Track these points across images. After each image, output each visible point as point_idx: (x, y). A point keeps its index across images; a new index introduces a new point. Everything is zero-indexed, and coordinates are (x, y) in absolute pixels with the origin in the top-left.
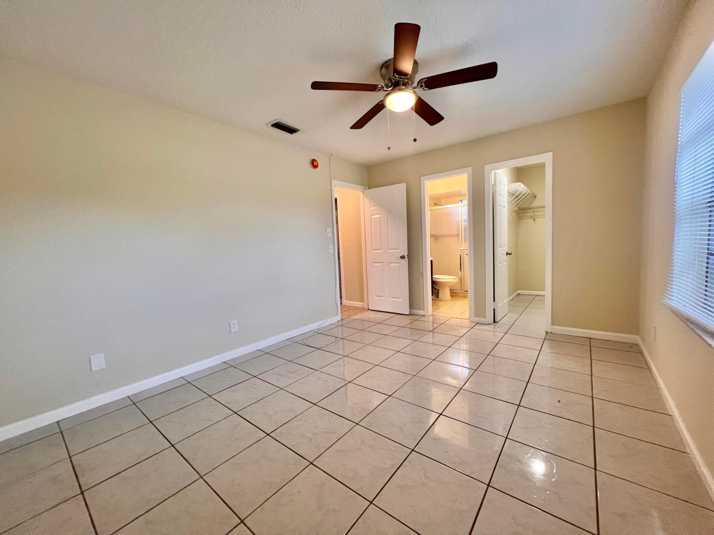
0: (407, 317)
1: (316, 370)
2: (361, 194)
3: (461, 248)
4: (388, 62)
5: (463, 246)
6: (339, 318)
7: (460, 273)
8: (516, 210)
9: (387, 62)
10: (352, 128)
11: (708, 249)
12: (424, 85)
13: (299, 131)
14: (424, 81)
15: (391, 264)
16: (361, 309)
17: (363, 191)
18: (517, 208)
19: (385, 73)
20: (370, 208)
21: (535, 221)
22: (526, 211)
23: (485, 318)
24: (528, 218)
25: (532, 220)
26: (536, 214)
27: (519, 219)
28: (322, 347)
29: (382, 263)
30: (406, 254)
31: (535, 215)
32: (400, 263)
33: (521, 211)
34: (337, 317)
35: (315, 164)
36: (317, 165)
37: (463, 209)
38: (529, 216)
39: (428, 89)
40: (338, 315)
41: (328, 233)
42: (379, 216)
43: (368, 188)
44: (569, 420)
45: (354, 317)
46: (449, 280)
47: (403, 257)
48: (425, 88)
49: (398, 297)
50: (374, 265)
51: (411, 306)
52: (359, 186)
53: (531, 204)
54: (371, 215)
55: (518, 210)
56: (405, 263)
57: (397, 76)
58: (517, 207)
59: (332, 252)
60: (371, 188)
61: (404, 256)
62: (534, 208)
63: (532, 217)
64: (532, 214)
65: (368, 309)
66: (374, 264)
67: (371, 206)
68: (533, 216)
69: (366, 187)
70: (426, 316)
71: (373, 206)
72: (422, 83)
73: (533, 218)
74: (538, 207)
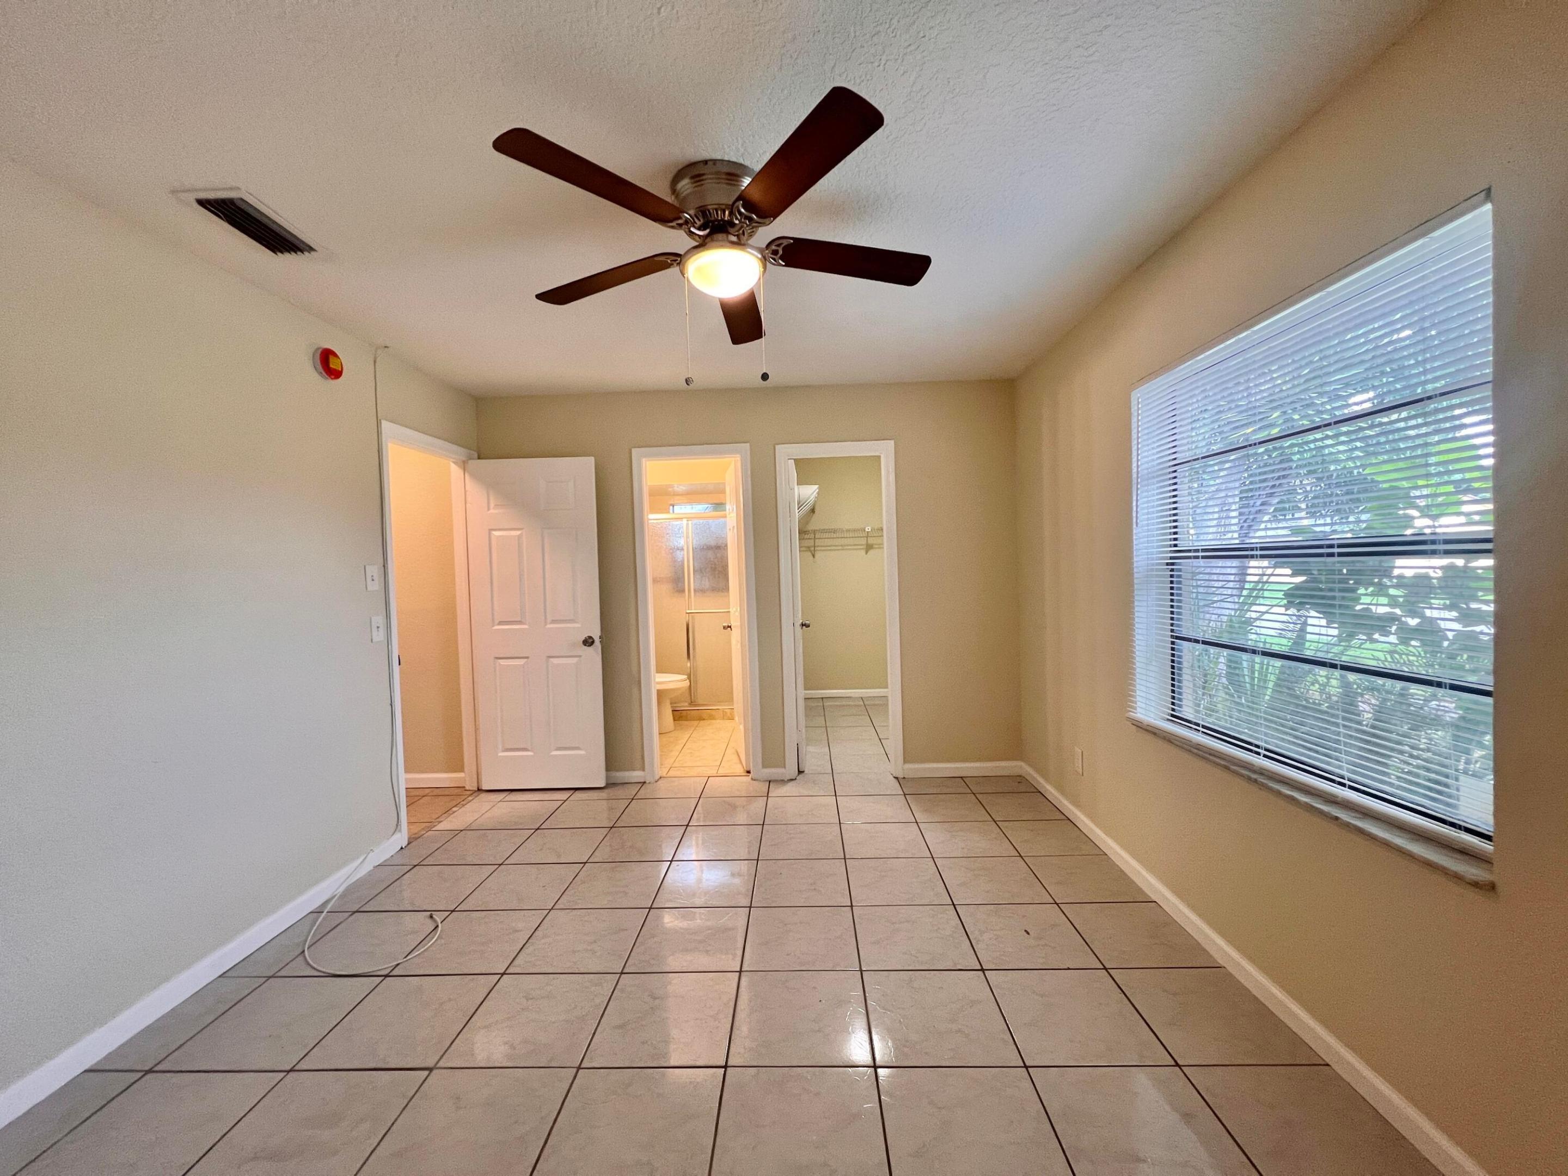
0: (603, 794)
1: (430, 1070)
2: (455, 471)
3: (688, 611)
4: (710, 163)
5: (693, 608)
6: (401, 839)
7: (689, 665)
9: (706, 162)
10: (541, 297)
11: (1172, 631)
12: (781, 252)
13: (313, 253)
14: (785, 242)
15: (552, 660)
16: (457, 791)
17: (464, 462)
19: (688, 191)
20: (489, 509)
21: (814, 556)
23: (785, 767)
25: (810, 554)
26: (818, 542)
28: (396, 963)
29: (527, 658)
30: (596, 634)
31: (816, 544)
32: (580, 656)
34: (398, 835)
35: (333, 364)
36: (340, 369)
37: (690, 525)
38: (805, 547)
39: (784, 264)
40: (400, 831)
41: (369, 579)
42: (518, 533)
43: (476, 455)
44: (1069, 969)
45: (445, 825)
46: (671, 686)
47: (588, 642)
48: (780, 262)
49: (577, 746)
50: (500, 664)
51: (611, 764)
52: (455, 447)
53: (808, 523)
54: (491, 530)
56: (594, 655)
57: (743, 210)
59: (382, 639)
60: (482, 459)
61: (590, 637)
62: (814, 532)
63: (808, 549)
64: (809, 543)
65: (479, 790)
66: (500, 661)
67: (492, 505)
68: (811, 547)
69: (474, 452)
70: (649, 783)
71: (496, 506)
72: (779, 245)
73: (811, 551)
74: (824, 531)
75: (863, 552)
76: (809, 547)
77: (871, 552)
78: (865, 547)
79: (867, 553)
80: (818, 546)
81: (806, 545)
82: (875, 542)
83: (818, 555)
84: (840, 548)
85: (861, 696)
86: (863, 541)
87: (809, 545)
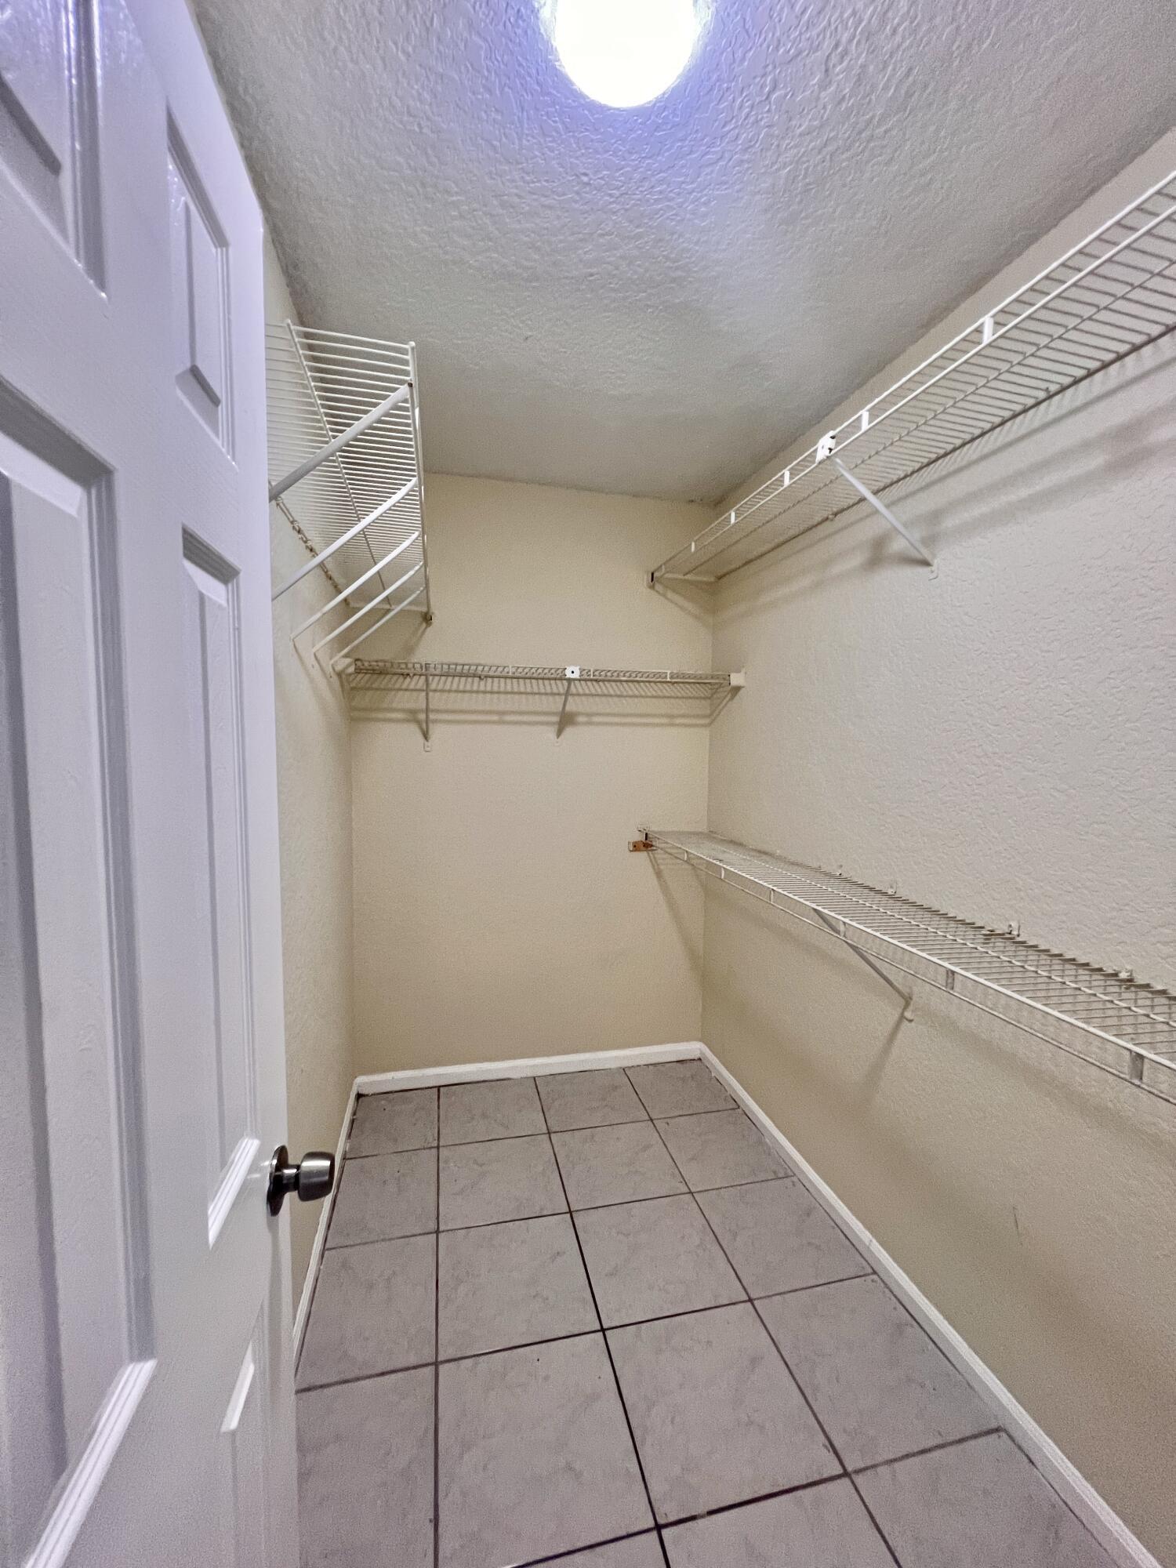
8: (339, 668)
18: (348, 660)
21: (426, 736)
22: (384, 682)
24: (397, 721)
25: (413, 730)
26: (434, 701)
27: (353, 719)
31: (433, 706)
33: (363, 679)
38: (403, 711)
53: (410, 650)
55: (351, 669)
58: (346, 656)
62: (426, 672)
63: (412, 716)
64: (418, 702)
68: (421, 711)
73: (418, 722)
74: (453, 672)
75: (550, 733)
76: (413, 712)
77: (569, 731)
78: (556, 719)
79: (559, 733)
80: (438, 711)
81: (409, 706)
82: (581, 709)
83: (436, 731)
84: (495, 718)
85: (530, 1074)
86: (556, 704)
87: (411, 705)
